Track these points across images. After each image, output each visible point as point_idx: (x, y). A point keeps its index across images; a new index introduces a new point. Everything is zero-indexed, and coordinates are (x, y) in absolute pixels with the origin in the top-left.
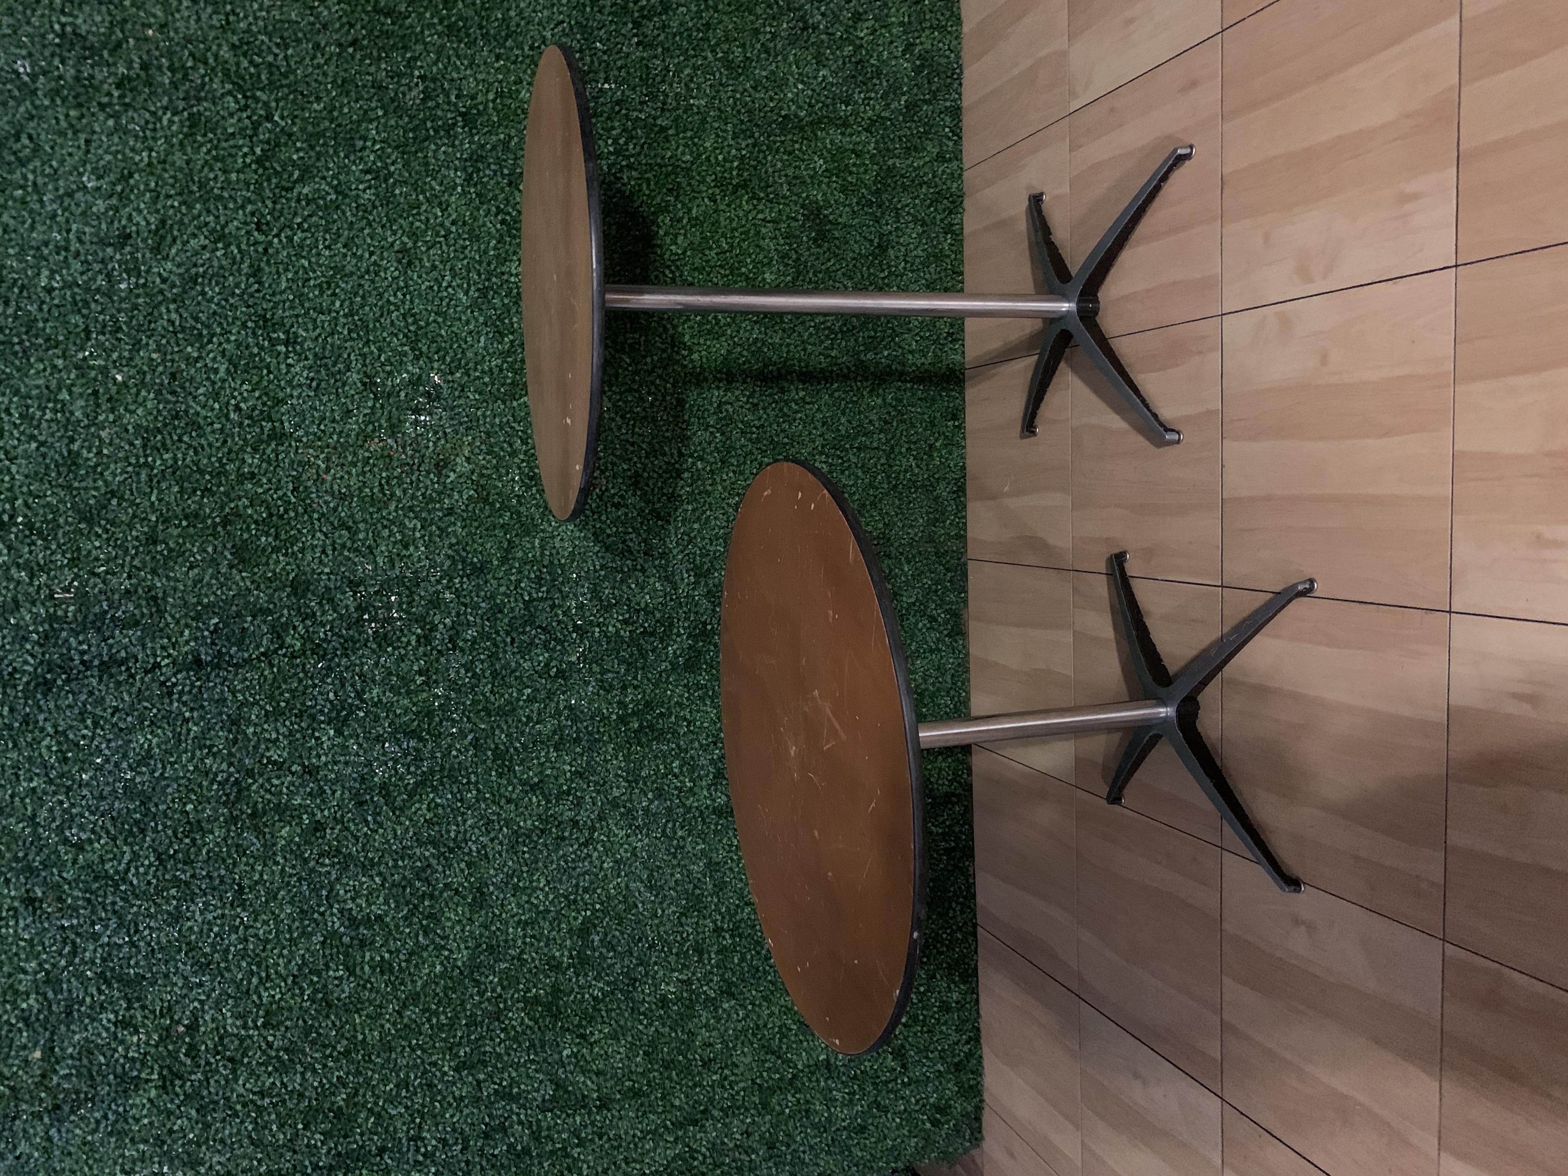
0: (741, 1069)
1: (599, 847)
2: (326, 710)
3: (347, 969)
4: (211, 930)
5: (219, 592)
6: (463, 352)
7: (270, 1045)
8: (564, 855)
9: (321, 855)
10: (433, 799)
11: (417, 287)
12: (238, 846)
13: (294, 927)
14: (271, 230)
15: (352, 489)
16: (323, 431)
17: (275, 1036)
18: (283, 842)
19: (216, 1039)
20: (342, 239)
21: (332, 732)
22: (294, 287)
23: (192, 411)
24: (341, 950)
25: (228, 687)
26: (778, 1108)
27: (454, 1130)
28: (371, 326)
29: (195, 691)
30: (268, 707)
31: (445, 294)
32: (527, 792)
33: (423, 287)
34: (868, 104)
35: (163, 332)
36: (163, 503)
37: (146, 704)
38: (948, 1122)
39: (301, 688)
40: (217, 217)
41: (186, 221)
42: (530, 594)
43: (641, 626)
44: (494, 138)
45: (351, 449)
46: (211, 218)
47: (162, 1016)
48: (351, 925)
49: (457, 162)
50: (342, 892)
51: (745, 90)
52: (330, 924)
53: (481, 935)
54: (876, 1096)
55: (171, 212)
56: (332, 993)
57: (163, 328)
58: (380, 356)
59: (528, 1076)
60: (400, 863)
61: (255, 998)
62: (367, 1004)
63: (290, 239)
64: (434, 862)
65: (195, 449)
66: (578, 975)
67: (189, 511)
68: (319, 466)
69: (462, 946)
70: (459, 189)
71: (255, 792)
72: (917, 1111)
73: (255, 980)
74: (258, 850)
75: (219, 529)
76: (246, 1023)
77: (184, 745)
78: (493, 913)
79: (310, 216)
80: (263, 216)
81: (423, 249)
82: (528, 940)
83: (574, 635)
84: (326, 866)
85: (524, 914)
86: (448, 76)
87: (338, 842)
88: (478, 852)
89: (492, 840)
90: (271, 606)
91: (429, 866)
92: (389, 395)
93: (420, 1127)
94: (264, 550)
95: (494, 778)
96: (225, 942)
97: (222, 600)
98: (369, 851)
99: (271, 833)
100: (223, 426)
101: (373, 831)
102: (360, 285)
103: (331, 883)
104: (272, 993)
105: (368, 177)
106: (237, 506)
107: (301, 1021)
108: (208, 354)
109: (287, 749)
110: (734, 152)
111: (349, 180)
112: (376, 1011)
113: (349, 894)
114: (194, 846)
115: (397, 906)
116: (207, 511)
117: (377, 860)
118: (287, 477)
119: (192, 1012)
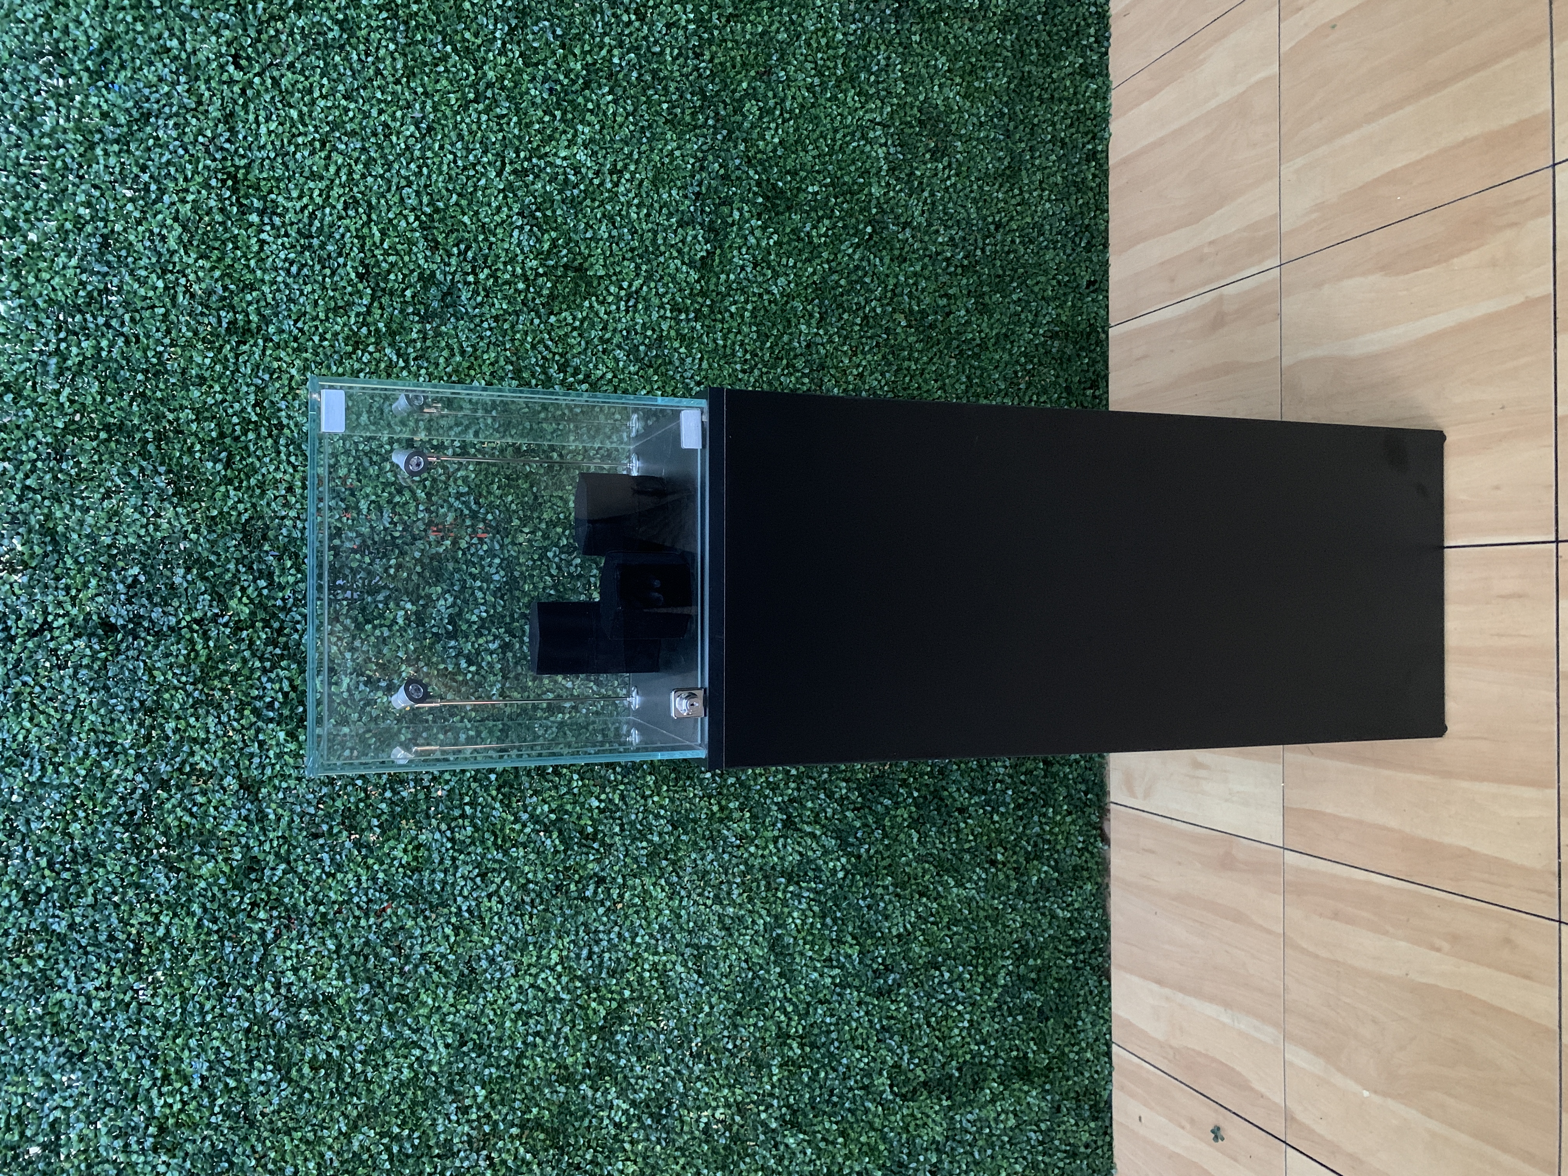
2: (277, 705)
3: (277, 1068)
4: (89, 1005)
5: (142, 532)
6: (490, 248)
9: (255, 904)
12: (138, 886)
13: (208, 1006)
14: (251, 65)
16: (301, 330)
17: (168, 1165)
21: (282, 735)
22: (278, 143)
24: (272, 1042)
25: (144, 662)
28: (374, 201)
31: (472, 173)
33: (445, 161)
36: (77, 406)
37: (27, 678)
39: (246, 672)
40: (182, 43)
41: (140, 41)
45: (336, 357)
46: (175, 43)
48: (289, 1007)
50: (279, 960)
52: (258, 1004)
53: (467, 1030)
56: (255, 1104)
58: (382, 241)
60: (363, 922)
61: (143, 1106)
62: (302, 1123)
63: (276, 82)
65: (127, 338)
67: (112, 420)
68: (292, 377)
69: (440, 1043)
71: (169, 812)
73: (146, 1083)
75: (151, 447)
76: (128, 1143)
77: (75, 739)
78: (486, 999)
79: (307, 54)
80: (243, 48)
82: (530, 1039)
84: (261, 920)
85: (527, 1002)
87: (281, 888)
88: (470, 912)
89: (489, 897)
90: (213, 558)
91: (402, 928)
92: (391, 294)
96: (109, 1024)
97: (145, 543)
98: (321, 903)
99: (186, 870)
100: (167, 311)
101: (329, 875)
102: (364, 149)
103: (265, 946)
104: (170, 1100)
105: (384, 15)
106: (177, 419)
107: (207, 1143)
108: (155, 216)
109: (219, 754)
110: (840, 36)
111: (359, 16)
112: (315, 1132)
113: (289, 963)
114: (77, 883)
115: (355, 983)
116: (136, 422)
117: (331, 916)
118: (248, 385)
119: (52, 1125)
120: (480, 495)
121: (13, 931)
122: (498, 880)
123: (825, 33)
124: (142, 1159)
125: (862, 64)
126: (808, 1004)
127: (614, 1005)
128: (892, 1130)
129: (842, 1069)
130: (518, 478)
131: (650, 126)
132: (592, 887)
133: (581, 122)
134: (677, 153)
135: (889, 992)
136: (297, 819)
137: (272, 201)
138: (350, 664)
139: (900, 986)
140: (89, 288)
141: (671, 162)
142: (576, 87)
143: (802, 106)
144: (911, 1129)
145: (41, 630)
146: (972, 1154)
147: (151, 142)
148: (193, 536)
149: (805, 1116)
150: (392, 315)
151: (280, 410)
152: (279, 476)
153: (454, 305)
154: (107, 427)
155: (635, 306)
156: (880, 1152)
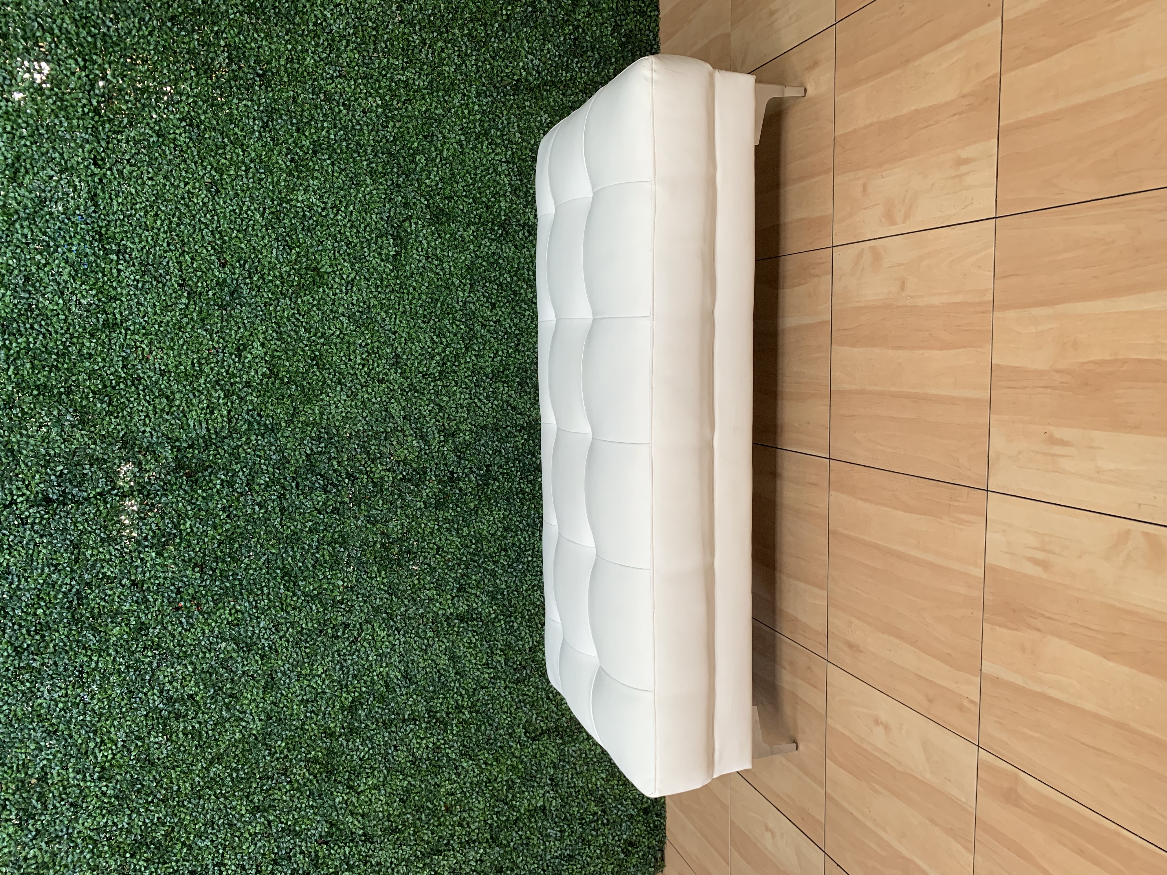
0: (477, 813)
1: (365, 644)
2: (149, 537)
3: (165, 735)
4: (57, 706)
5: (63, 446)
6: (259, 261)
7: (104, 794)
8: (338, 651)
9: (145, 648)
10: (234, 606)
11: (223, 210)
12: (78, 641)
13: (123, 704)
14: (105, 164)
15: (170, 367)
16: (146, 321)
17: (107, 786)
18: (115, 639)
19: (61, 789)
20: (163, 172)
21: (153, 554)
22: (124, 209)
23: (40, 305)
24: (161, 721)
25: (71, 519)
26: (504, 842)
27: (250, 858)
28: (186, 240)
29: (44, 522)
30: (102, 534)
31: (245, 216)
32: (308, 602)
33: (228, 210)
34: (584, 72)
35: (18, 243)
36: (18, 376)
37: (5, 532)
38: (638, 852)
40: (61, 154)
41: (36, 156)
42: (312, 450)
43: (401, 473)
44: (285, 95)
45: (169, 336)
46: (57, 155)
47: (18, 771)
48: (169, 703)
49: (255, 113)
50: (161, 677)
51: (485, 59)
52: (151, 701)
53: (272, 710)
54: (582, 833)
55: (24, 149)
56: (154, 754)
57: (18, 240)
58: (193, 263)
59: (308, 819)
60: (207, 655)
61: (91, 757)
62: (181, 763)
63: (120, 172)
64: (235, 655)
65: (44, 335)
66: (348, 741)
67: (39, 383)
68: (144, 349)
69: (256, 718)
70: (257, 134)
71: (93, 600)
72: (613, 845)
73: (92, 745)
74: (94, 644)
75: (63, 397)
76: (85, 776)
77: (35, 564)
78: (282, 694)
79: (137, 154)
81: (228, 180)
82: (308, 714)
83: (347, 481)
84: (149, 657)
85: (305, 694)
86: (247, 45)
87: (159, 638)
88: (270, 647)
89: (281, 638)
90: (105, 457)
91: (231, 657)
92: (201, 294)
93: (223, 856)
94: (100, 414)
95: (282, 591)
96: (68, 715)
97: (65, 452)
98: (183, 646)
99: (105, 632)
100: (66, 317)
101: (186, 630)
102: (176, 208)
103: (153, 670)
104: (106, 754)
105: (184, 124)
106: (78, 379)
107: (128, 776)
108: (54, 260)
109: (118, 567)
110: (476, 108)
111: (168, 127)
112: (188, 768)
113: (167, 679)
114: (44, 641)
115: (205, 688)
116: (54, 383)
117: (189, 652)
118: (118, 357)
119: (42, 768)
120: (261, 410)
121: (11, 668)
122: (285, 629)
123: (467, 105)
124: (93, 784)
125: (492, 124)
126: (475, 689)
127: (357, 694)
128: (526, 757)
129: (495, 724)
130: (283, 397)
131: (356, 176)
132: (341, 630)
133: (312, 178)
134: (374, 192)
135: (524, 681)
136: (166, 601)
137: (124, 245)
138: (190, 512)
139: (530, 677)
140: (19, 307)
141: (371, 198)
142: (307, 156)
143: (454, 156)
144: (538, 756)
145: (11, 503)
146: (576, 769)
147: (48, 217)
148: (92, 446)
149: (473, 750)
150: (201, 307)
151: (138, 369)
152: (140, 408)
153: (239, 298)
154: (37, 387)
155: (352, 288)
156: (519, 769)
